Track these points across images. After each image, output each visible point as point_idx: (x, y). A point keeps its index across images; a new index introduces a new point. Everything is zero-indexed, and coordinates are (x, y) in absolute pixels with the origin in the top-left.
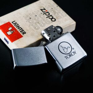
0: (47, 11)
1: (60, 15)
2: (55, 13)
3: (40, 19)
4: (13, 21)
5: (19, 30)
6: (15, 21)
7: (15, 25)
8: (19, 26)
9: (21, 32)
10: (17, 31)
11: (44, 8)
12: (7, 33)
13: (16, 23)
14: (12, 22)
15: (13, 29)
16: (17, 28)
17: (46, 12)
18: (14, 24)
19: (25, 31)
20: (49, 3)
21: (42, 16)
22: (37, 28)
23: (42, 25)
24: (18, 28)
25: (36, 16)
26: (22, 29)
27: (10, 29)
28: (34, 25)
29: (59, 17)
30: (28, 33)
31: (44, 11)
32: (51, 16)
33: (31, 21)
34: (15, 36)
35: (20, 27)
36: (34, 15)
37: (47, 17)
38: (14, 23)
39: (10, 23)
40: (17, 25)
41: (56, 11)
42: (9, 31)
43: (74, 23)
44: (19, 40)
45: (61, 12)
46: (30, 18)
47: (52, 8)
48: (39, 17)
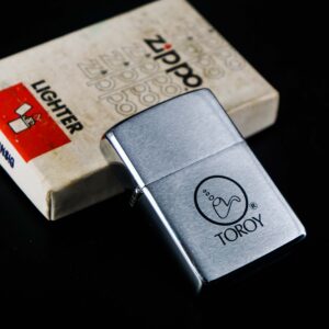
0: (168, 47)
1: (219, 62)
2: (199, 54)
3: (142, 76)
4: (38, 80)
5: (59, 115)
6: (43, 82)
7: (42, 96)
8: (60, 101)
9: (64, 122)
10: (50, 119)
11: (159, 36)
12: (11, 124)
13: (48, 87)
14: (34, 86)
15: (36, 109)
16: (49, 109)
17: (166, 51)
18: (38, 91)
19: (80, 119)
20: (181, 19)
21: (149, 67)
23: (149, 99)
24: (53, 107)
25: (126, 64)
26: (68, 111)
27: (24, 109)
28: (117, 98)
29: (215, 73)
30: (90, 127)
31: (158, 46)
32: (185, 65)
33: (105, 84)
35: (60, 104)
36: (120, 62)
37: (168, 71)
38: (39, 87)
39: (25, 89)
40: (51, 95)
41: (207, 50)
42: (20, 117)
43: (272, 95)
44: (56, 154)
45: (225, 54)
46: (104, 72)
47: (190, 38)
48: (137, 70)
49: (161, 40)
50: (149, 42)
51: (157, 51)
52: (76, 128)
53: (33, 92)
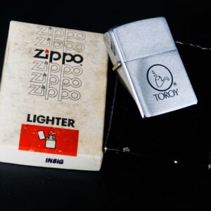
2: (63, 44)
3: (58, 74)
5: (58, 124)
7: (38, 121)
9: (63, 125)
11: (37, 50)
12: (47, 146)
17: (49, 54)
20: (33, 33)
21: (54, 68)
22: (75, 95)
23: (76, 83)
26: (58, 119)
28: (65, 94)
29: (80, 47)
34: (65, 140)
36: (42, 77)
39: (27, 125)
44: (81, 141)
45: (70, 34)
46: (43, 87)
47: (49, 39)
48: (52, 74)
49: (41, 51)
50: (37, 56)
51: (46, 57)
52: (72, 122)
53: (32, 123)
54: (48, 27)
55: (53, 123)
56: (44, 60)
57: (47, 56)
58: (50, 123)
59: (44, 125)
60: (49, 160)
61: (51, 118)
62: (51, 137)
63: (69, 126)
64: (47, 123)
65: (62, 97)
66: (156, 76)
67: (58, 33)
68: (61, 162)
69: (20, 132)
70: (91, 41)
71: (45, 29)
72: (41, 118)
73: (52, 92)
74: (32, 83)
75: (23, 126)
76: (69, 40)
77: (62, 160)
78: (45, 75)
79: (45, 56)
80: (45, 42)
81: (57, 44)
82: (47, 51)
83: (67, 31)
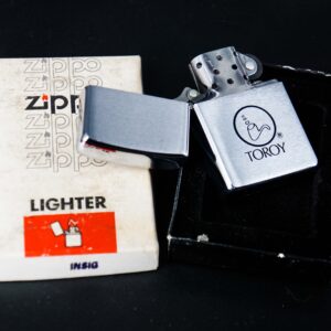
5: (80, 207)
7: (49, 208)
8: (63, 200)
11: (29, 98)
12: (68, 245)
13: (42, 201)
14: (33, 209)
15: (65, 222)
17: (49, 101)
18: (42, 209)
19: (93, 195)
20: (18, 73)
21: (60, 121)
26: (79, 199)
29: (95, 82)
32: (74, 97)
34: (94, 230)
36: (43, 138)
38: (37, 205)
44: (121, 228)
45: (77, 65)
46: (48, 154)
47: (45, 78)
48: (59, 131)
49: (36, 99)
50: (30, 107)
51: (46, 107)
52: (101, 201)
53: (40, 213)
54: (41, 59)
55: (72, 208)
56: (42, 112)
57: (46, 104)
58: (67, 207)
59: (59, 212)
60: (76, 266)
61: (67, 200)
62: (72, 229)
63: (97, 207)
64: (63, 208)
65: (80, 164)
66: (248, 123)
67: (58, 66)
68: (95, 266)
69: (22, 230)
70: (111, 71)
71: (37, 63)
72: (52, 203)
73: (62, 160)
74: (30, 151)
75: (26, 219)
76: (76, 74)
77: (96, 263)
78: (47, 135)
79: (42, 105)
80: (40, 83)
81: (58, 84)
82: (45, 97)
83: (71, 60)
